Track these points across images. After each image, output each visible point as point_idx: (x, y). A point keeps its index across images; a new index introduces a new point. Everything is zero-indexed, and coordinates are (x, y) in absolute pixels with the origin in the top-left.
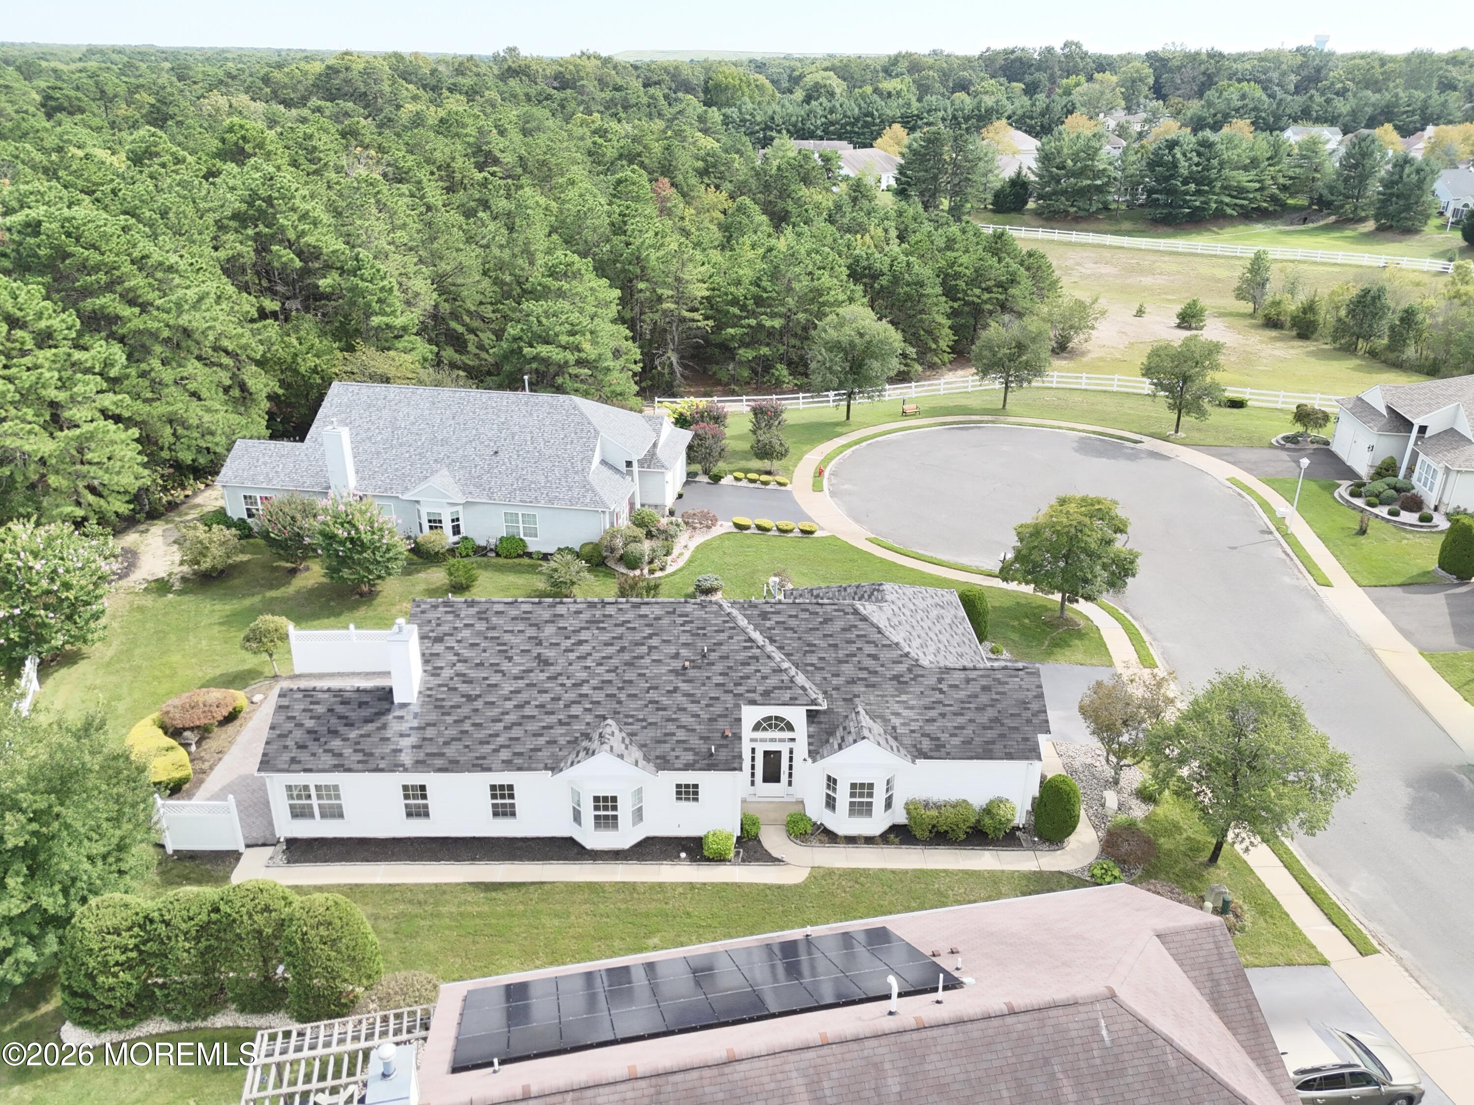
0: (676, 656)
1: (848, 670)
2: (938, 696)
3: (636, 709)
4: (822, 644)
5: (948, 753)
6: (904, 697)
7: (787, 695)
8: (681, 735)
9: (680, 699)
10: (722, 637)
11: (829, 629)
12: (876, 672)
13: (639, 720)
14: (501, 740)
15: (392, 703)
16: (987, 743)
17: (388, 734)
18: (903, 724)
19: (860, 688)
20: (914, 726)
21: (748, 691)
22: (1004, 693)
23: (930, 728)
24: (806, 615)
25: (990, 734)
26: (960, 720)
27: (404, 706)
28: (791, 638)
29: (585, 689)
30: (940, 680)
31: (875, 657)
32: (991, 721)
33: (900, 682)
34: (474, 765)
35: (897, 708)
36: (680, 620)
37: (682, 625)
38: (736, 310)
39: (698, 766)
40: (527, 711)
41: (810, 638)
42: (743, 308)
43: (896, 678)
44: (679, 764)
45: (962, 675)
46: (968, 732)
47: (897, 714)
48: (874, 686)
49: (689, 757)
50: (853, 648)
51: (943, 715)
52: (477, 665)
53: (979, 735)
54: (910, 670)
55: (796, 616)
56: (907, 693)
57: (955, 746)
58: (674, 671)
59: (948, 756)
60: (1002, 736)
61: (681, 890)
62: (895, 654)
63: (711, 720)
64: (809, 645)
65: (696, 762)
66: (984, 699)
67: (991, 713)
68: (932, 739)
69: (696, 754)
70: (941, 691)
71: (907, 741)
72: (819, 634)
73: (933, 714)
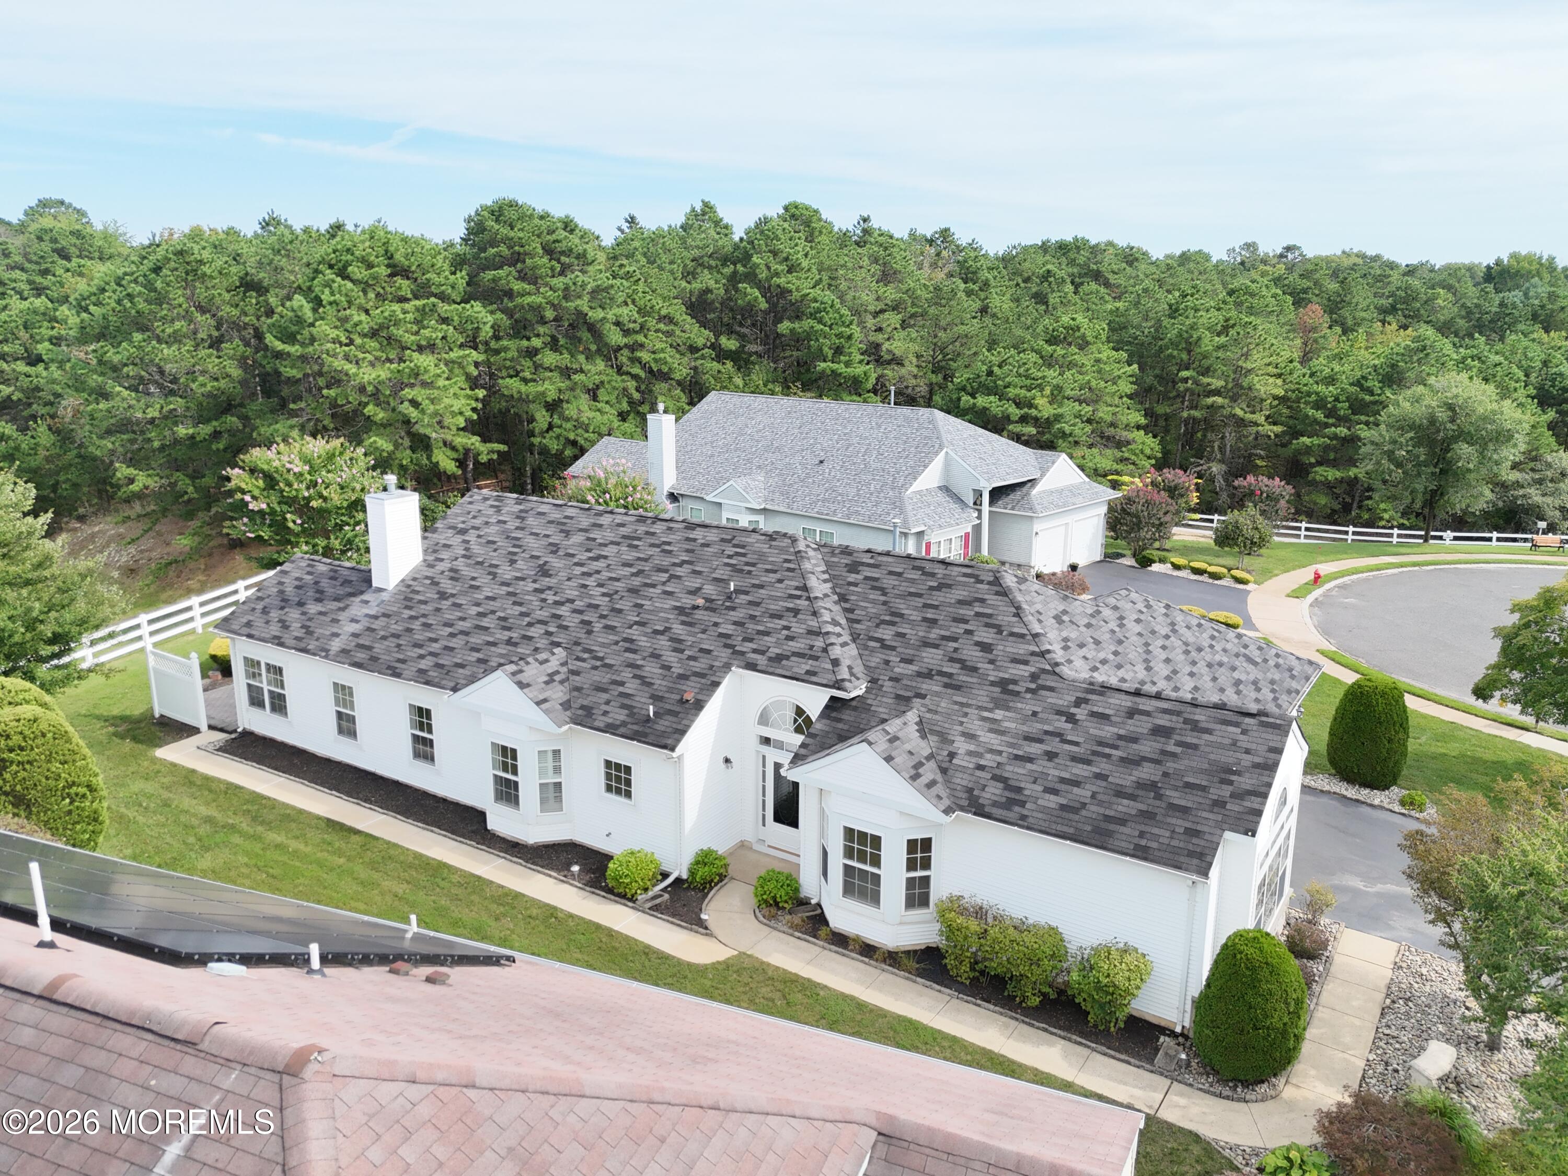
0: (695, 592)
1: (932, 658)
2: (1061, 724)
3: (603, 645)
4: (915, 616)
5: (1023, 817)
6: (999, 714)
7: (804, 666)
8: (631, 686)
9: (663, 642)
10: (772, 577)
11: (938, 598)
12: (975, 669)
13: (597, 658)
14: (435, 647)
15: (371, 586)
16: (1107, 818)
17: (342, 616)
18: (970, 753)
19: (932, 686)
20: (989, 760)
21: (755, 651)
22: (1195, 747)
23: (1016, 771)
24: (916, 575)
25: (1124, 807)
26: (1080, 770)
27: (380, 590)
28: (873, 602)
29: (564, 611)
30: (1078, 703)
31: (986, 648)
32: (1140, 785)
33: (1005, 691)
34: (389, 667)
35: (975, 725)
36: (730, 550)
37: (730, 557)
38: (1320, 415)
39: (622, 730)
40: (485, 622)
41: (901, 606)
42: (1331, 413)
43: (1004, 684)
44: (600, 722)
45: (1127, 702)
46: (1083, 793)
47: (970, 736)
48: (958, 688)
49: (619, 715)
50: (960, 629)
51: (1051, 756)
52: (478, 563)
53: (1101, 803)
54: (1034, 677)
55: (900, 574)
56: (1008, 709)
57: (1044, 810)
58: (681, 610)
59: (1023, 822)
60: (1147, 816)
61: (534, 912)
62: (1022, 649)
63: (683, 677)
64: (893, 614)
65: (624, 724)
66: (1147, 748)
67: (1147, 772)
68: (1008, 787)
69: (631, 715)
70: (1071, 718)
71: (961, 780)
72: (919, 602)
73: (1035, 749)
